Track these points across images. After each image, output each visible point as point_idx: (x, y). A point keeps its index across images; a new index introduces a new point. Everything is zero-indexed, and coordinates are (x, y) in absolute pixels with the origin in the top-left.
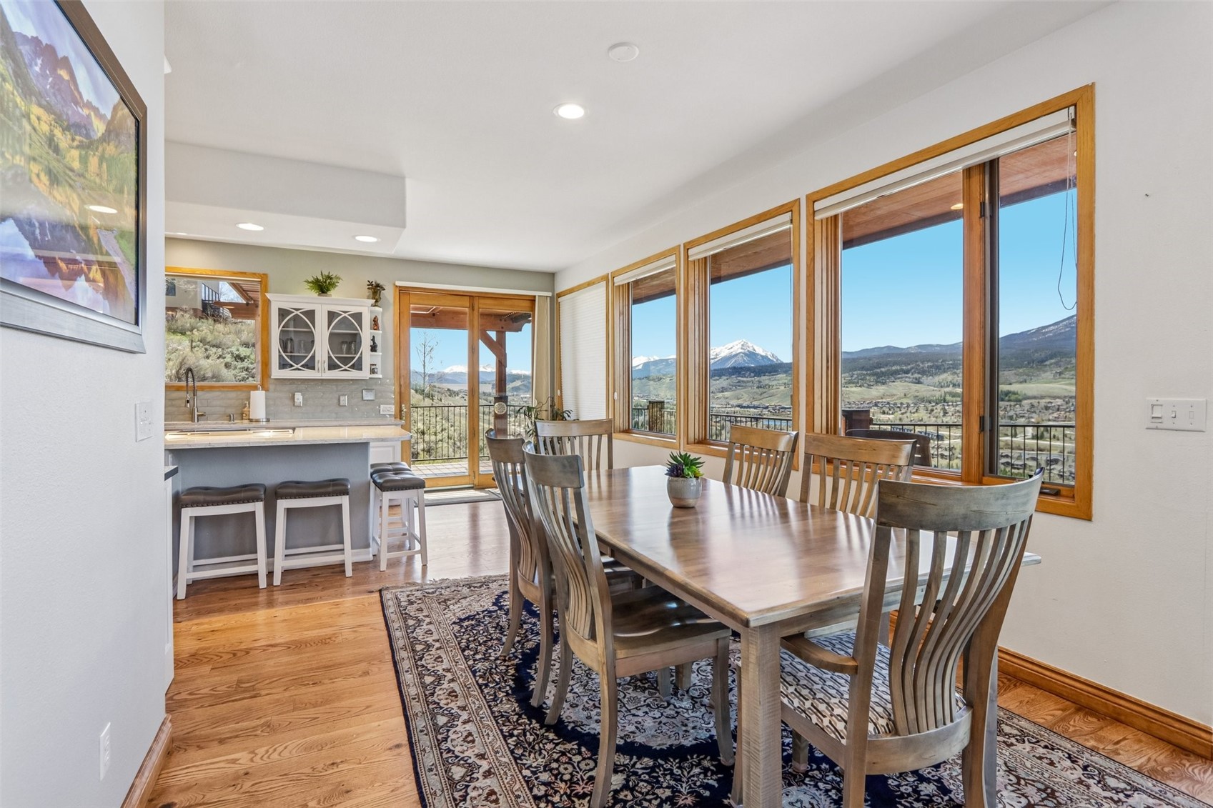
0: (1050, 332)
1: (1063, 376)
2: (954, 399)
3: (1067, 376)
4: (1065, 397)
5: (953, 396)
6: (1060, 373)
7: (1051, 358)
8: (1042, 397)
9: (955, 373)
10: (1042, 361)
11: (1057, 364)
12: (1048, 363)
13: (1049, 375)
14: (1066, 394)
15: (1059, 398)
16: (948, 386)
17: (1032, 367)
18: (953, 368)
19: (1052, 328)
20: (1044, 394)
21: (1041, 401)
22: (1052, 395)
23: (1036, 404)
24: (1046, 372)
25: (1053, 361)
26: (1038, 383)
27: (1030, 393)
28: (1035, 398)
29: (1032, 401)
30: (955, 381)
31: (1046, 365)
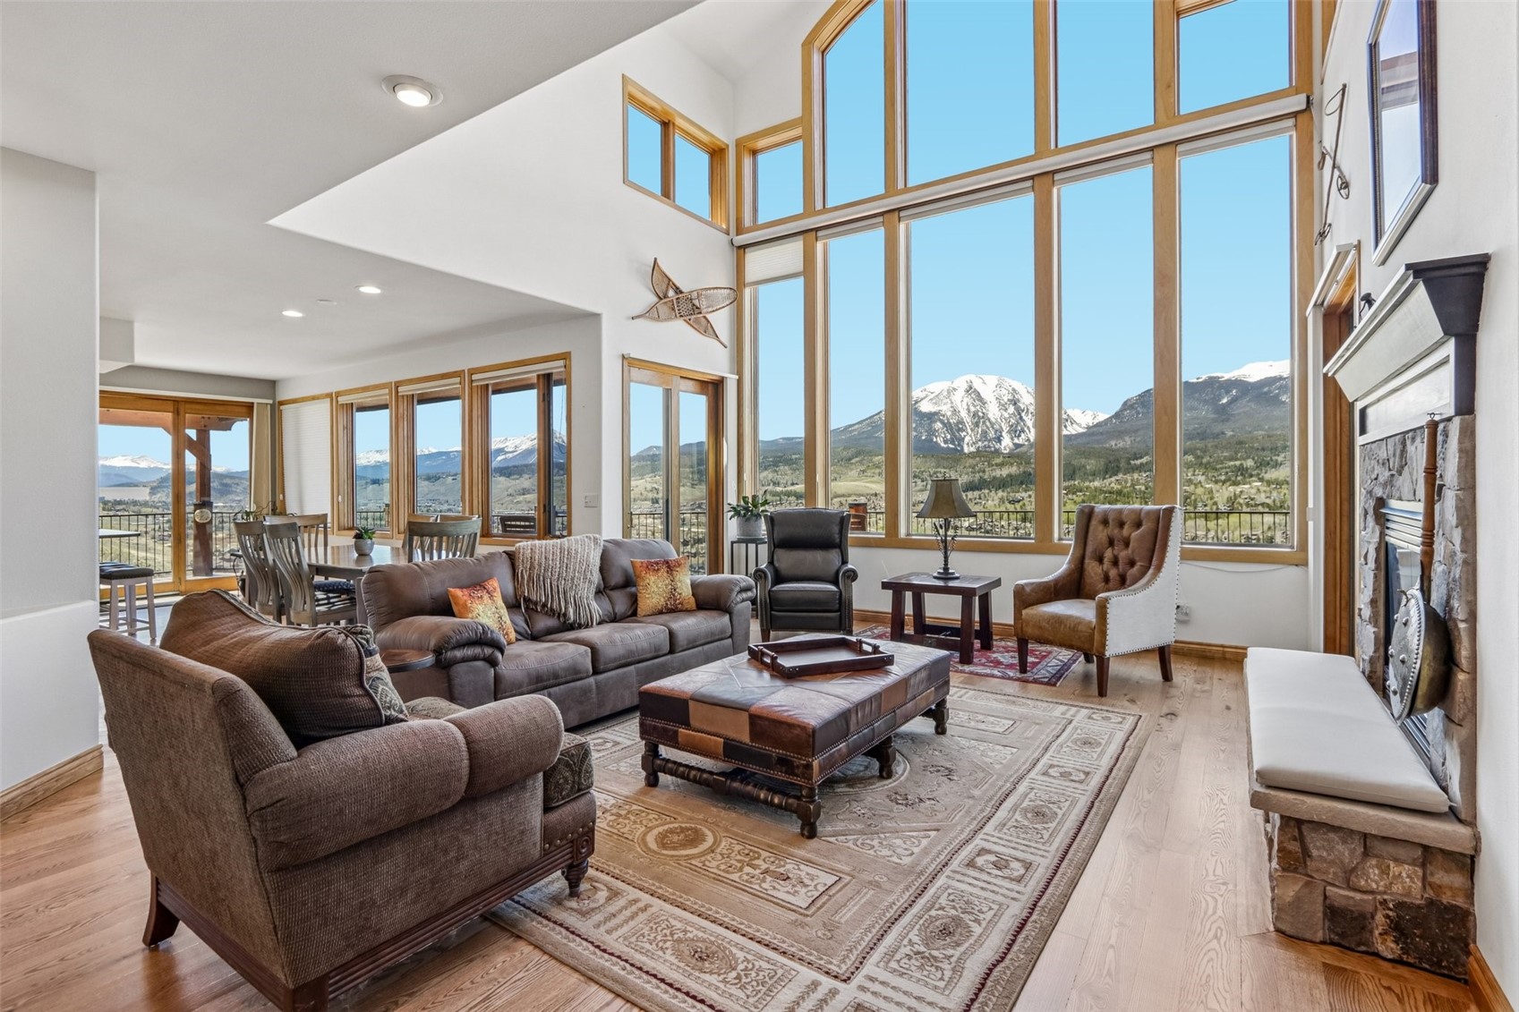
0: (855, 430)
1: (865, 474)
2: (774, 498)
3: (869, 474)
4: (868, 494)
5: (774, 496)
6: (864, 471)
7: (856, 457)
8: (850, 495)
9: (776, 471)
10: (850, 459)
11: (860, 462)
12: (853, 461)
13: (854, 473)
14: (868, 492)
15: (862, 495)
16: (769, 485)
17: (841, 465)
18: (774, 466)
19: (857, 426)
20: (850, 492)
21: (848, 499)
22: (858, 493)
23: (844, 502)
24: (852, 470)
25: (857, 459)
26: (847, 481)
27: (840, 492)
28: (843, 496)
29: (842, 499)
30: (774, 480)
31: (852, 463)
